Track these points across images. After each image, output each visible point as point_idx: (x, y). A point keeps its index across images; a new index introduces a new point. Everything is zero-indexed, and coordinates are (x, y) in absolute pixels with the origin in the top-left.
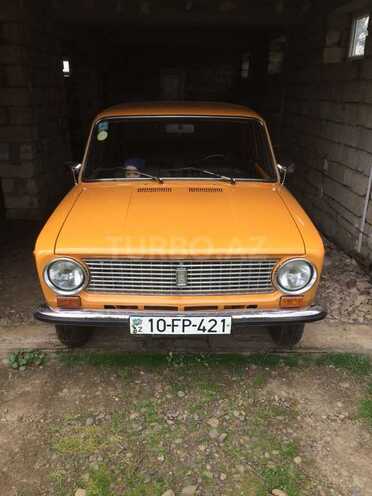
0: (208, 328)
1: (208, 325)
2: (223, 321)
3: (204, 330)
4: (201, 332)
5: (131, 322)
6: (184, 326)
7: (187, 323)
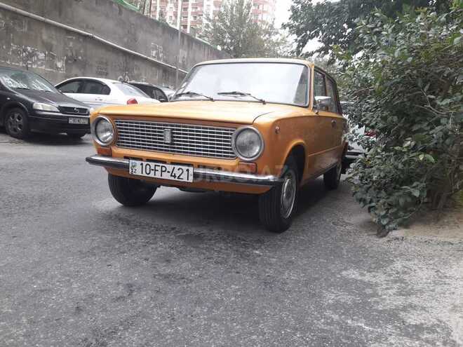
0: (177, 175)
1: (177, 173)
2: (188, 170)
3: (175, 176)
4: (172, 178)
5: (130, 166)
6: (162, 171)
7: (164, 169)
